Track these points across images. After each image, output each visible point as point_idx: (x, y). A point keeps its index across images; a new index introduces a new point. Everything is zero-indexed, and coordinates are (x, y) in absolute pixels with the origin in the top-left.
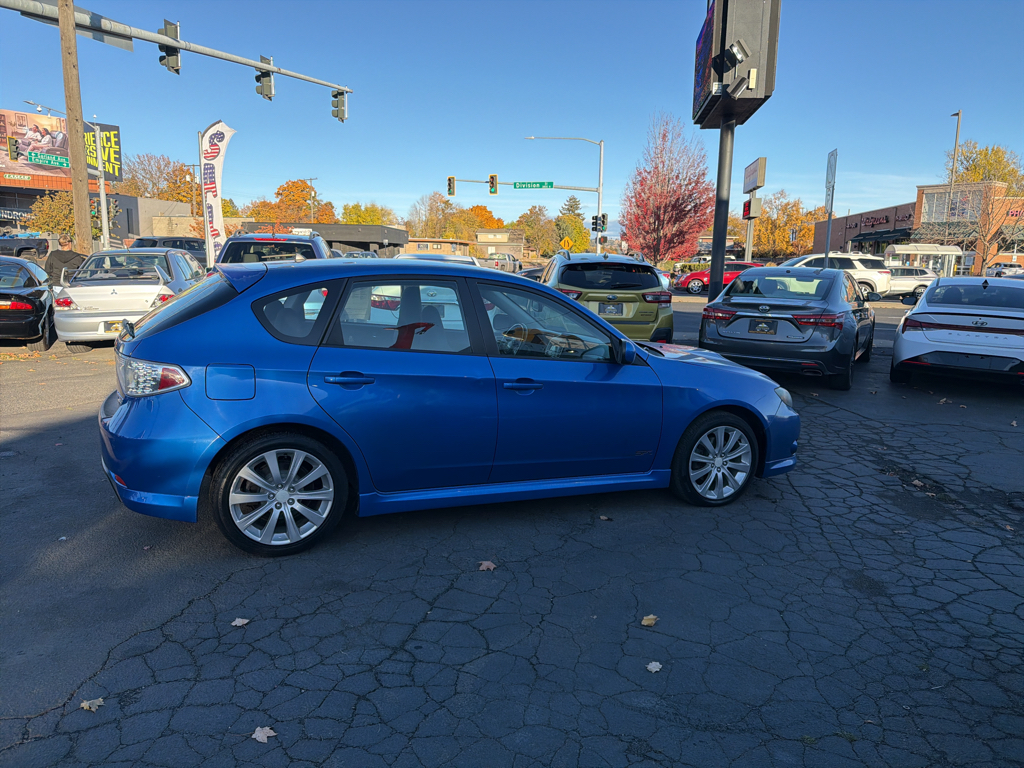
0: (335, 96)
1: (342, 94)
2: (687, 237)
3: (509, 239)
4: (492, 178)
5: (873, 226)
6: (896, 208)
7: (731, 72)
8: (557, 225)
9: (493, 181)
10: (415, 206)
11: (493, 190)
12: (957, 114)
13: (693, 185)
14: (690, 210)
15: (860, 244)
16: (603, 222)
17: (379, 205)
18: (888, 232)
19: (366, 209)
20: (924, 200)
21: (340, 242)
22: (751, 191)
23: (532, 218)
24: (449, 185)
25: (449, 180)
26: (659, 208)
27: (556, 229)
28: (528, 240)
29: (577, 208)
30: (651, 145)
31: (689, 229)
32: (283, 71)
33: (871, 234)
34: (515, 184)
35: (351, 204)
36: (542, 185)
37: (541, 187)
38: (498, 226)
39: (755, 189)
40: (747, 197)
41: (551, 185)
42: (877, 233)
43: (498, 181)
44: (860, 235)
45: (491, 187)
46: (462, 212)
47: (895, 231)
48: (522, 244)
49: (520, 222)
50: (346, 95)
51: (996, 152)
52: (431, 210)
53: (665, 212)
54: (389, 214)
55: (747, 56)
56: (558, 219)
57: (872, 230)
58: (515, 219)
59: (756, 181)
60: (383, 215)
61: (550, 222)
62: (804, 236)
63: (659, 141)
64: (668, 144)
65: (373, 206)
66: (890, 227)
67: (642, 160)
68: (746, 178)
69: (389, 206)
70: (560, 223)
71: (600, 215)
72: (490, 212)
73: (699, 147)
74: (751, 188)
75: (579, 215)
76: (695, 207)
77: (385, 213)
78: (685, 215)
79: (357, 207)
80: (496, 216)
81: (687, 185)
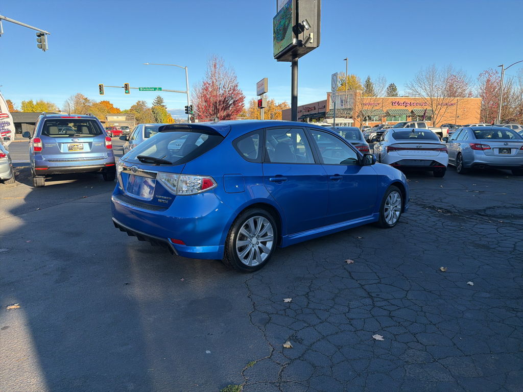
0: (39, 36)
1: (43, 35)
2: (231, 117)
3: (126, 119)
4: (126, 85)
5: (309, 111)
6: (318, 103)
7: (302, 34)
8: (153, 111)
9: (126, 87)
10: (67, 101)
11: (127, 92)
12: (346, 59)
13: (232, 91)
14: (231, 104)
15: (304, 119)
16: (191, 109)
17: (45, 101)
18: (316, 114)
19: (37, 104)
20: (330, 99)
21: (26, 123)
22: (261, 94)
23: (139, 107)
24: (100, 89)
25: (100, 86)
26: (216, 103)
27: (152, 113)
28: (137, 120)
29: (162, 102)
30: (209, 70)
31: (232, 113)
32: (7, 19)
33: (308, 115)
34: (140, 88)
35: (27, 101)
36: (155, 89)
37: (155, 90)
38: (117, 112)
39: (263, 94)
40: (259, 98)
41: (160, 89)
42: (310, 114)
43: (129, 87)
44: (303, 116)
45: (126, 90)
46: (97, 104)
47: (319, 113)
48: (134, 122)
49: (131, 110)
50: (46, 36)
51: (353, 77)
52: (77, 103)
53: (219, 105)
54: (53, 106)
55: (310, 27)
56: (153, 108)
57: (308, 113)
58: (129, 108)
59: (264, 89)
60: (49, 107)
61: (149, 109)
62: (277, 117)
63: (213, 69)
64: (217, 70)
65: (42, 101)
66: (316, 112)
67: (205, 78)
68: (258, 88)
69: (52, 102)
70: (154, 110)
71: (189, 106)
72: (112, 105)
73: (233, 72)
74: (261, 93)
75: (163, 106)
76: (234, 102)
77: (49, 105)
78: (229, 106)
79: (31, 102)
80: (115, 106)
81: (229, 91)
